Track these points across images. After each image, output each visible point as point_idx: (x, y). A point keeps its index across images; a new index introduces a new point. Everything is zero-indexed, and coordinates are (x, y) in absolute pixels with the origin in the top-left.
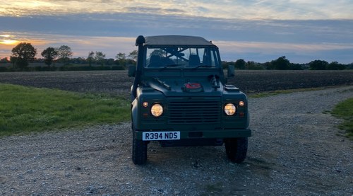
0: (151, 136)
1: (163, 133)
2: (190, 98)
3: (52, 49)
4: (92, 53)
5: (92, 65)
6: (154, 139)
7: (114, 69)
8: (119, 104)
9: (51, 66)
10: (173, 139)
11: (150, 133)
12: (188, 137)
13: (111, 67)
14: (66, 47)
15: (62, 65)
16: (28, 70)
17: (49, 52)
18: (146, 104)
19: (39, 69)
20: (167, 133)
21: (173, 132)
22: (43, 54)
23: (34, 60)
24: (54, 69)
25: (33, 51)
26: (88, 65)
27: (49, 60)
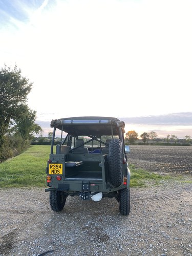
3: (146, 134)
4: (169, 136)
5: (169, 143)
7: (183, 145)
9: (146, 142)
13: (181, 144)
14: (154, 132)
15: (152, 142)
16: (134, 144)
17: (144, 135)
19: (140, 144)
22: (141, 136)
23: (136, 139)
24: (147, 144)
25: (136, 135)
26: (167, 142)
27: (145, 140)
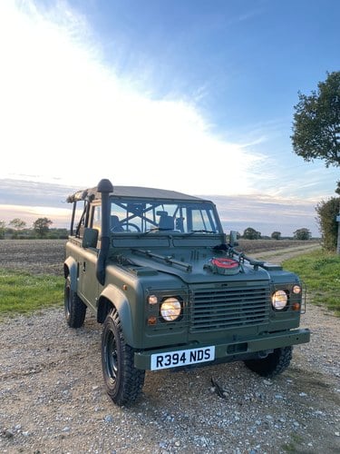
0: (165, 361)
1: (188, 352)
2: (225, 284)
6: (172, 366)
8: (22, 283)
10: (204, 360)
11: (164, 355)
12: (227, 354)
18: (153, 300)
20: (193, 350)
21: (204, 349)
